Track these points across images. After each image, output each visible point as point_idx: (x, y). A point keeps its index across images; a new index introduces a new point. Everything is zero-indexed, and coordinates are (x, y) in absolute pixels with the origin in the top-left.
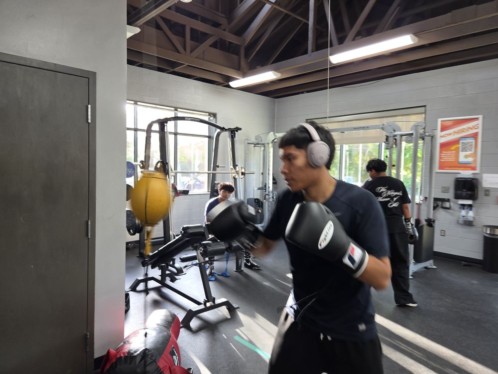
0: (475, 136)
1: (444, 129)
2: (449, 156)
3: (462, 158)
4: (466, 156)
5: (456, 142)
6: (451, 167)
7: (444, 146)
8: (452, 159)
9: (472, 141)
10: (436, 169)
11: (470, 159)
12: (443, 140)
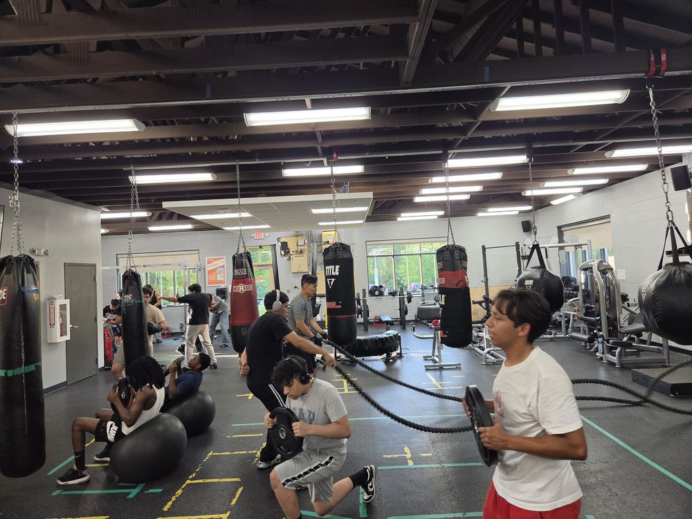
0: (223, 267)
1: (209, 263)
2: (212, 277)
3: (219, 278)
4: (221, 277)
5: (216, 269)
6: (214, 283)
7: (210, 272)
8: (214, 279)
9: (222, 269)
10: (207, 285)
11: (222, 279)
12: (209, 269)
